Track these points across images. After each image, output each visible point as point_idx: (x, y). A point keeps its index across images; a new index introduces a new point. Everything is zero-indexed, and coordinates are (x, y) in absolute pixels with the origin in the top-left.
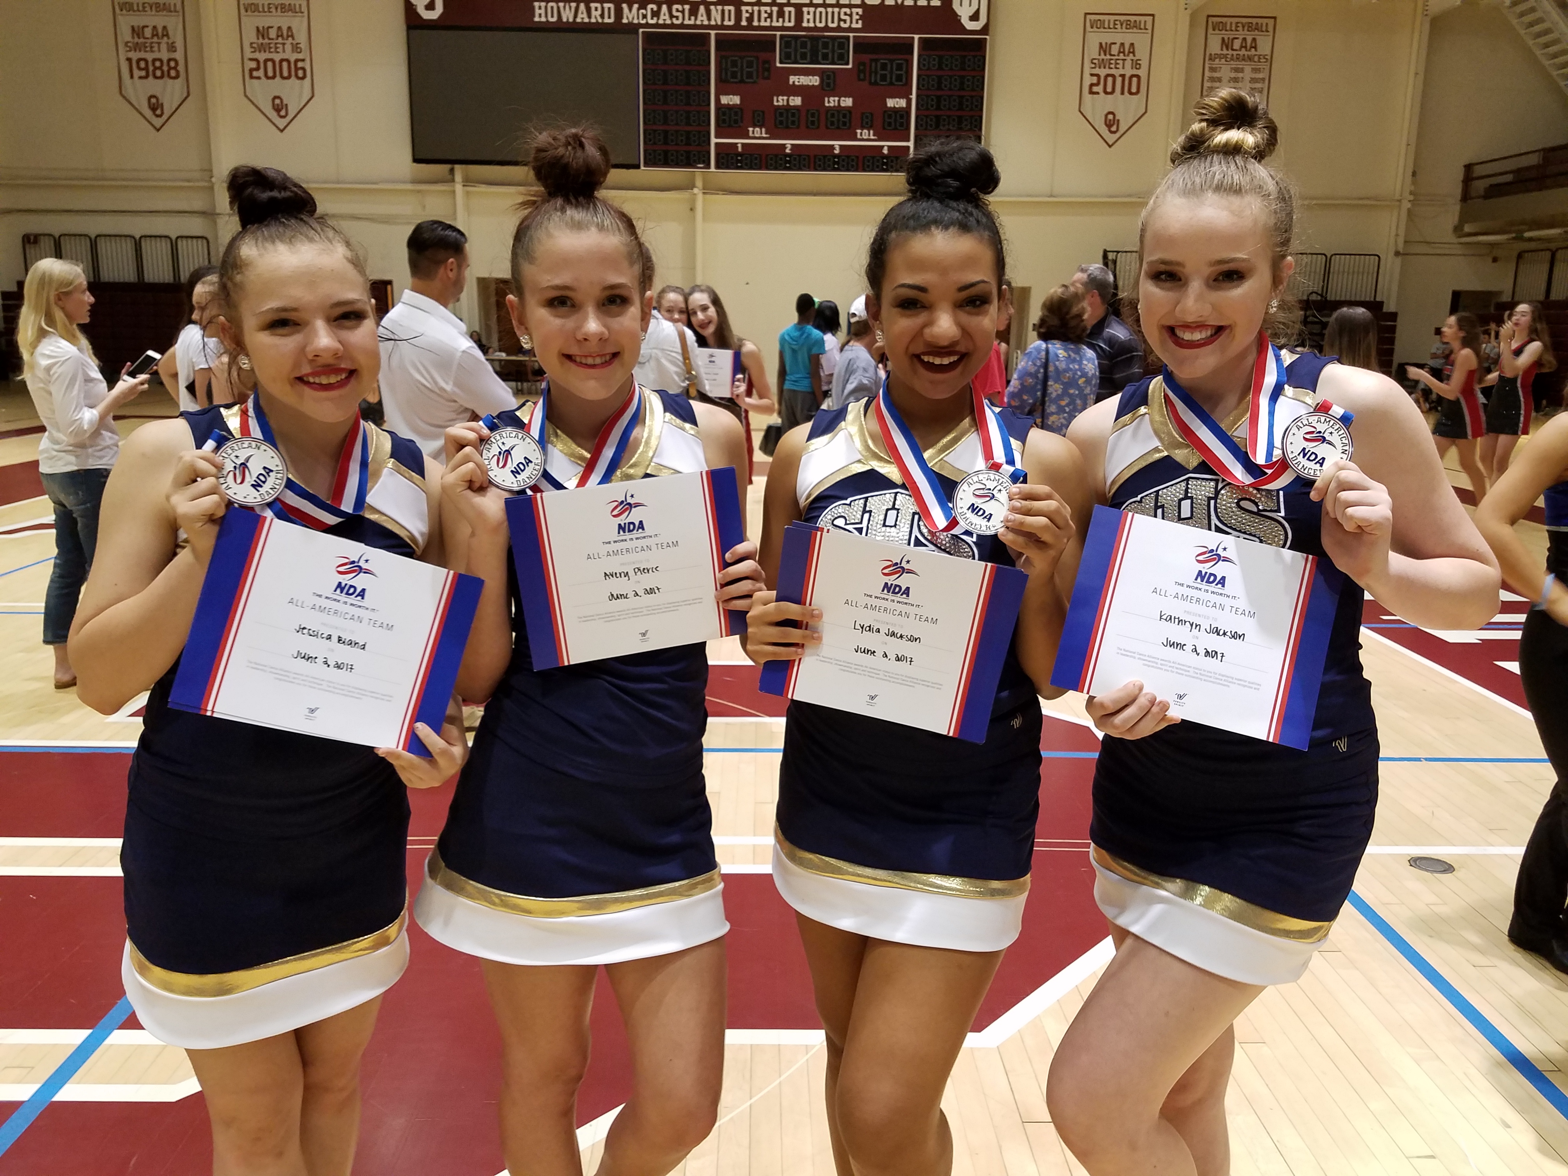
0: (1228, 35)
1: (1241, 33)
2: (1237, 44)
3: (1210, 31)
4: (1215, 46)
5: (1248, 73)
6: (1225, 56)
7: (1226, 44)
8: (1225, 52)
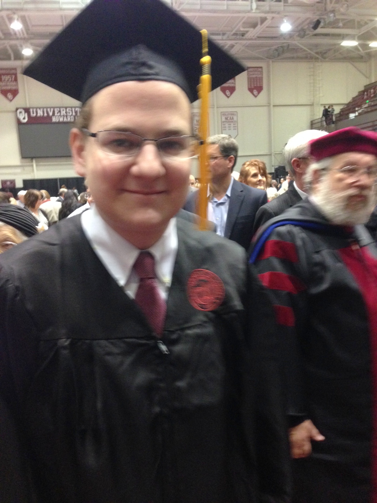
0: (226, 117)
1: (229, 116)
2: (229, 118)
3: (222, 116)
4: (224, 119)
5: (232, 125)
6: (226, 122)
7: (226, 119)
8: (226, 120)
